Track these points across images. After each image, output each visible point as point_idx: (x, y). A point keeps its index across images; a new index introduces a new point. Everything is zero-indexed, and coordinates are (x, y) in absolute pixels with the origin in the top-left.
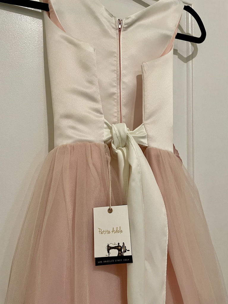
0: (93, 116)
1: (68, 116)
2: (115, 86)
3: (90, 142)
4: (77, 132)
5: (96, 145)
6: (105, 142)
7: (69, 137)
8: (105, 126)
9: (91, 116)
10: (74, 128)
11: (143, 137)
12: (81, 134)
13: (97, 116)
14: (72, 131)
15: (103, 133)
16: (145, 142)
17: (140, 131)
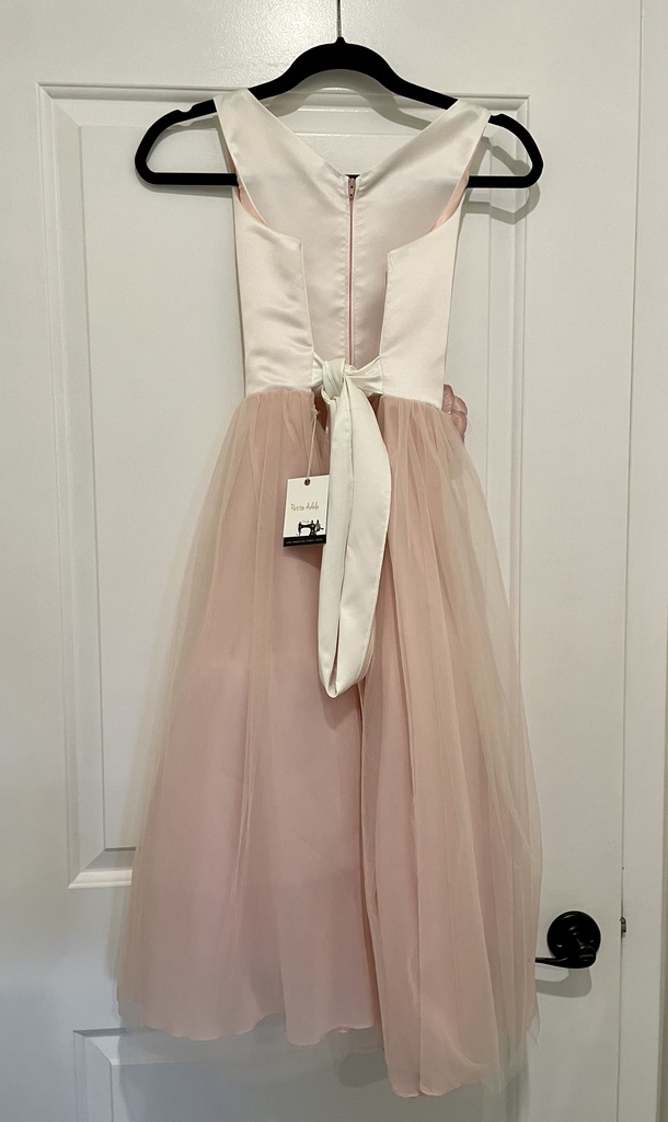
0: (295, 350)
1: (260, 353)
2: (342, 297)
3: (288, 389)
4: (271, 375)
5: (298, 394)
6: (313, 389)
7: (261, 383)
8: (315, 364)
9: (293, 350)
10: (267, 369)
11: (376, 380)
12: (277, 377)
13: (300, 350)
14: (266, 374)
15: (311, 375)
16: (378, 388)
17: (371, 370)
